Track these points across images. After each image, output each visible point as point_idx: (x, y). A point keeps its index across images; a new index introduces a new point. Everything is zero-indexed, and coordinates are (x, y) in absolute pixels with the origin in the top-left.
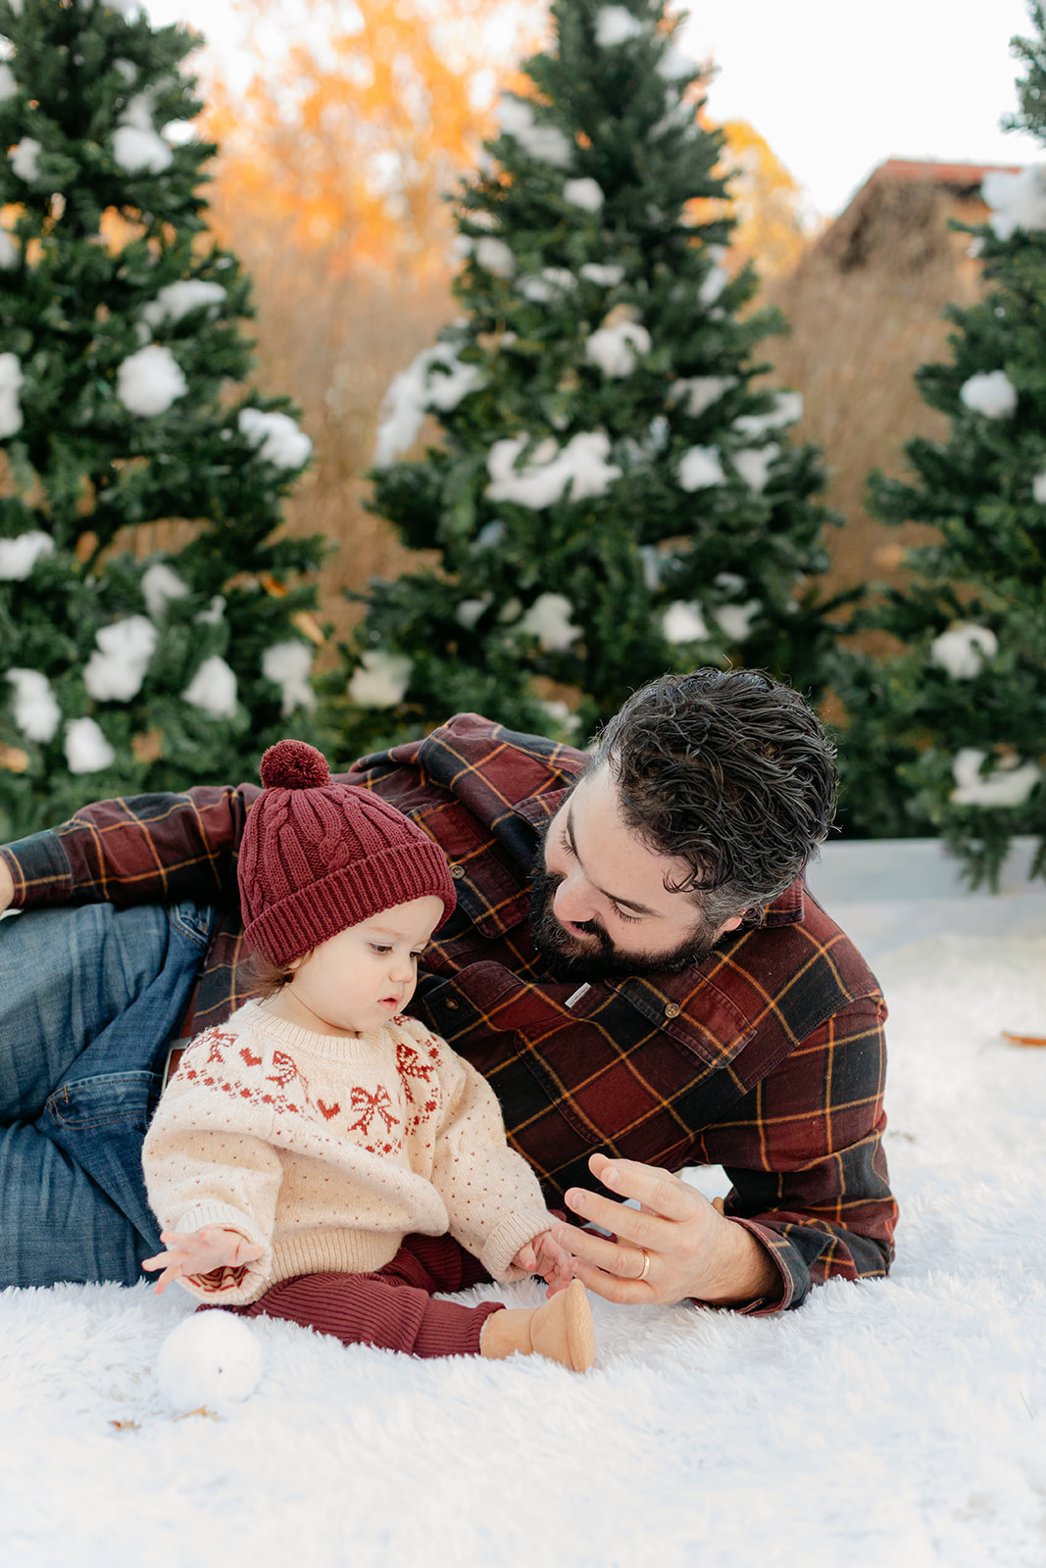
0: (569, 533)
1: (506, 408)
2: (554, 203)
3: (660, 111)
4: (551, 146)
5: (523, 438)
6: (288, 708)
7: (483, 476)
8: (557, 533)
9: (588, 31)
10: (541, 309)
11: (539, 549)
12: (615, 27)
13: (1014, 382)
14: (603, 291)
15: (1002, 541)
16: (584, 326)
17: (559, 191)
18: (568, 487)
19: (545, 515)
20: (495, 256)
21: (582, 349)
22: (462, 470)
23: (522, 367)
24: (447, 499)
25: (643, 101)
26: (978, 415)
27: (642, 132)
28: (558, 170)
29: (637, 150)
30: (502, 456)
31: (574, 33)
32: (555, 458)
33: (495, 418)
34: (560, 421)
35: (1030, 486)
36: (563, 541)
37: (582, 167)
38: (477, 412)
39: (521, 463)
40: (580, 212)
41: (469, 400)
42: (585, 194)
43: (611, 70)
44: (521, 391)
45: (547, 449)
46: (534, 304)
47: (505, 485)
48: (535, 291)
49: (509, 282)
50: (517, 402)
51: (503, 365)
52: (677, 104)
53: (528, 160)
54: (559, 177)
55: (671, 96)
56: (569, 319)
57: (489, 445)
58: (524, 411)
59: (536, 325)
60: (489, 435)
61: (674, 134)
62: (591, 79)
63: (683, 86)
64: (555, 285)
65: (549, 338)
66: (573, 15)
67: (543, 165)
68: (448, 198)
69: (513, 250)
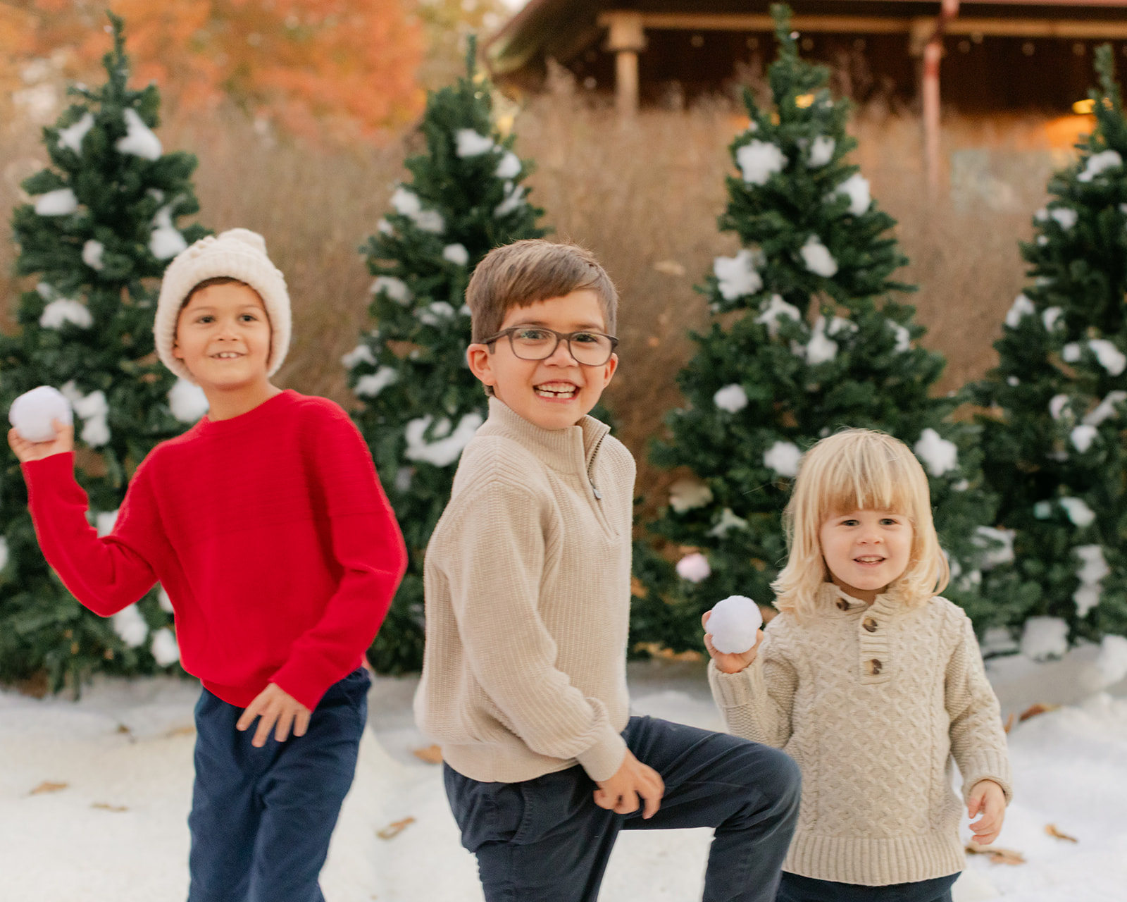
1: (414, 398)
2: (437, 260)
3: (501, 198)
4: (432, 222)
5: (428, 419)
7: (403, 444)
9: (452, 146)
10: (431, 332)
12: (470, 144)
13: (747, 393)
15: (745, 489)
16: (462, 343)
17: (440, 252)
20: (397, 290)
22: (390, 440)
23: (423, 370)
25: (492, 195)
26: (725, 412)
27: (491, 213)
28: (439, 237)
29: (487, 223)
30: (415, 430)
31: (442, 148)
32: (450, 433)
33: (406, 404)
34: (452, 409)
35: (760, 457)
37: (451, 236)
38: (394, 399)
39: (429, 437)
40: (453, 265)
41: (387, 391)
42: (457, 254)
43: (469, 173)
44: (423, 386)
45: (443, 426)
46: (428, 327)
47: (418, 449)
48: (427, 319)
49: (408, 310)
50: (421, 393)
51: (410, 370)
52: (513, 191)
53: (419, 232)
54: (439, 244)
55: (508, 187)
56: (452, 338)
57: (405, 422)
58: (426, 400)
59: (429, 343)
60: (403, 415)
61: (513, 214)
62: (455, 175)
63: (516, 180)
64: (441, 317)
65: (440, 351)
66: (441, 137)
67: (428, 235)
68: (362, 250)
69: (410, 286)
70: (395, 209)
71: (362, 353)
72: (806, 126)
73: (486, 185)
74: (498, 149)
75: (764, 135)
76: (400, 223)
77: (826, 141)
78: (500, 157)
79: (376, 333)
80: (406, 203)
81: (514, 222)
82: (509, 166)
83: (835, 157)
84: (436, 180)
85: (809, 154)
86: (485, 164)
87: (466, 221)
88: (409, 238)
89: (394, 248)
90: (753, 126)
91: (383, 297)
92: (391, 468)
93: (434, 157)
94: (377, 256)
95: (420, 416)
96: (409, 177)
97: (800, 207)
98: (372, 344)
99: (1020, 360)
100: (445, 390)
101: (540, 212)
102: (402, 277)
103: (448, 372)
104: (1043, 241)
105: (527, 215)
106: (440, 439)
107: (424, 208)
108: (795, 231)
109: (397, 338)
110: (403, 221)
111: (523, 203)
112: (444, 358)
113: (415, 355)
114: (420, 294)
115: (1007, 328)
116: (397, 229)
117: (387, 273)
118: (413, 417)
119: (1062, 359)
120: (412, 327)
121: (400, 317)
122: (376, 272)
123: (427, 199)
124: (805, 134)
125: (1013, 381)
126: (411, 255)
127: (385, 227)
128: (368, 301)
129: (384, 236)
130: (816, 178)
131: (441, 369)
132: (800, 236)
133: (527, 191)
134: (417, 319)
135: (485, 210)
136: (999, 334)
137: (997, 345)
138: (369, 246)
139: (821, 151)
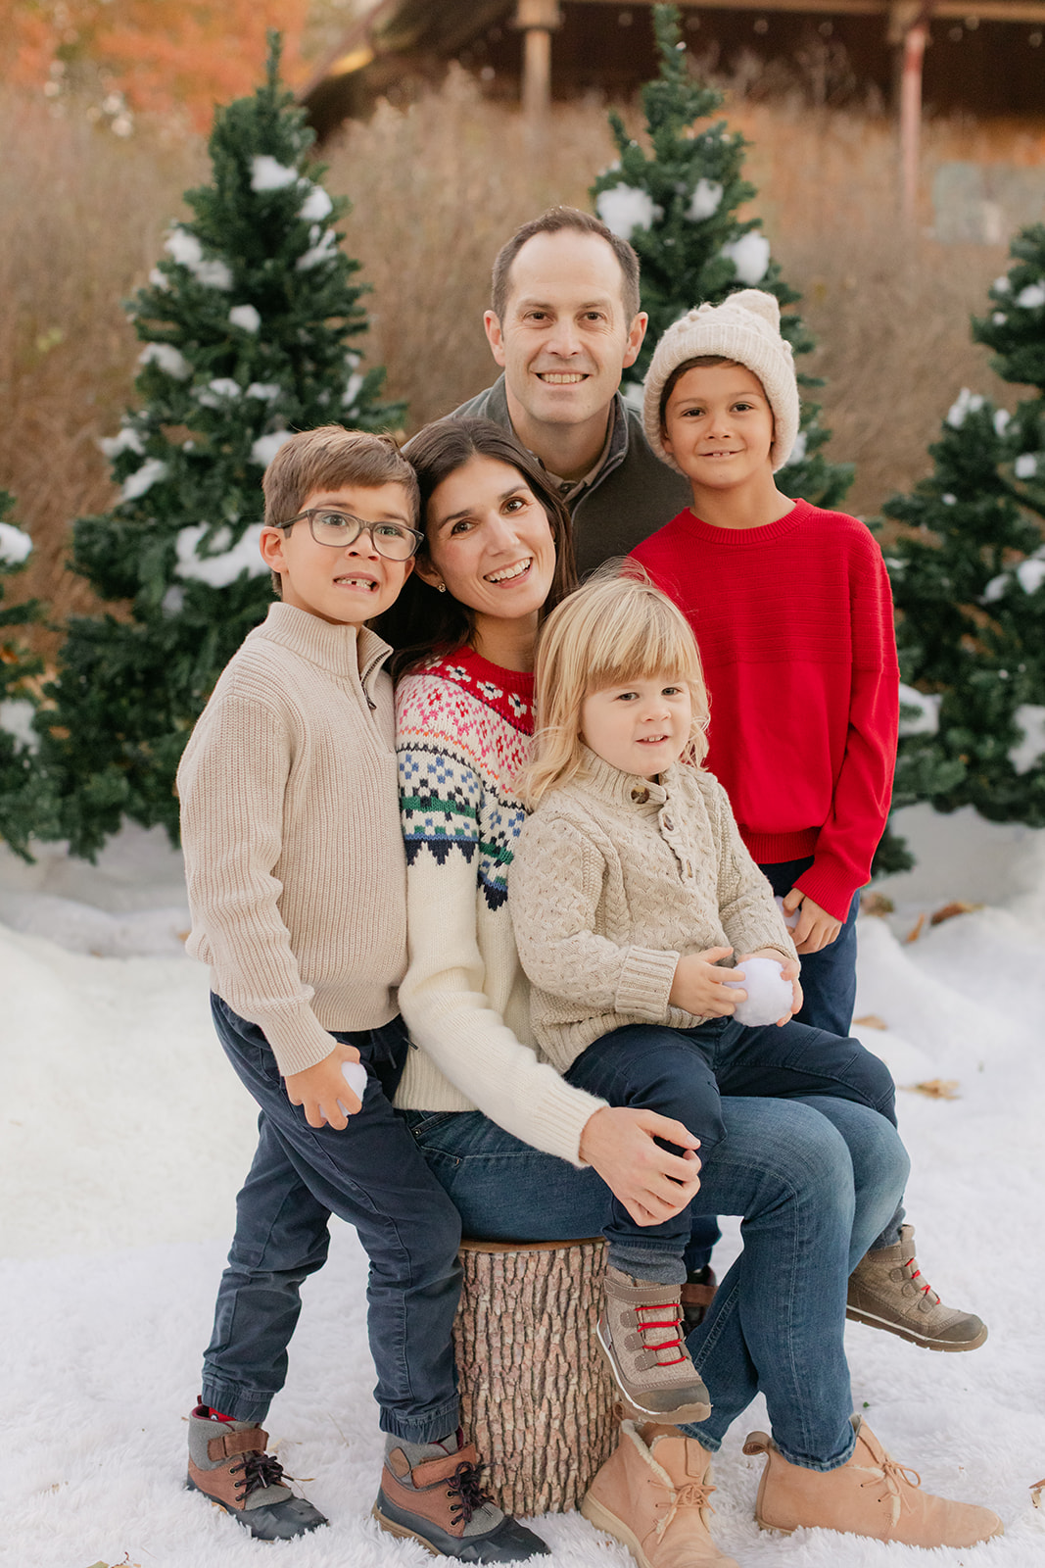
0: (244, 605)
1: (188, 500)
2: (222, 326)
3: (305, 246)
4: (217, 275)
5: (204, 528)
6: (18, 747)
7: (171, 557)
8: (234, 605)
9: (246, 177)
10: (213, 417)
11: (220, 616)
12: (269, 175)
14: (262, 404)
16: (249, 432)
17: (227, 316)
18: (245, 573)
19: (225, 592)
20: (170, 360)
21: (249, 452)
22: (155, 552)
23: (200, 464)
24: (142, 577)
25: (293, 242)
27: (292, 265)
28: (225, 294)
29: (287, 278)
30: (188, 540)
31: (232, 179)
32: (230, 548)
33: (177, 507)
34: (234, 517)
36: (239, 610)
37: (240, 294)
38: (163, 499)
39: (204, 551)
40: (241, 331)
41: (155, 489)
42: (246, 318)
43: (265, 213)
44: (199, 485)
45: (223, 537)
46: (206, 409)
47: (190, 566)
48: (207, 400)
49: (185, 385)
50: (196, 494)
51: (184, 466)
52: (320, 239)
53: (199, 288)
54: (224, 303)
55: (315, 232)
56: (237, 425)
57: (175, 530)
58: (202, 503)
59: (209, 430)
60: (175, 521)
61: (318, 269)
62: (247, 216)
63: (324, 225)
64: (225, 398)
65: (220, 441)
66: (232, 164)
67: (212, 291)
68: (131, 307)
69: (187, 356)
70: (172, 258)
71: (129, 438)
72: (685, 167)
73: (287, 229)
74: (303, 183)
75: (633, 176)
76: (176, 276)
77: (712, 188)
78: (306, 193)
79: (144, 415)
80: (185, 249)
81: (320, 279)
82: (317, 205)
83: (722, 209)
84: (222, 220)
85: (688, 204)
86: (286, 202)
87: (256, 277)
88: (186, 295)
89: (169, 307)
90: (616, 165)
91: (153, 370)
92: (157, 588)
93: (222, 191)
94: (147, 317)
95: (195, 524)
96: (190, 216)
97: (671, 273)
98: (140, 428)
99: (960, 470)
100: (226, 493)
101: (354, 266)
102: (178, 344)
103: (229, 469)
104: (1000, 319)
105: (338, 269)
106: (217, 554)
107: (206, 258)
108: (663, 304)
109: (169, 422)
110: (182, 272)
111: (333, 252)
112: (227, 449)
113: (188, 446)
114: (199, 368)
115: (947, 427)
116: (171, 282)
117: (159, 340)
118: (185, 525)
119: (1013, 472)
120: (187, 410)
121: (173, 396)
122: (147, 337)
123: (210, 243)
124: (684, 177)
125: (950, 499)
126: (188, 317)
127: (159, 279)
128: (136, 373)
129: (157, 290)
130: (696, 236)
131: (222, 465)
132: (668, 310)
133: (339, 239)
134: (196, 400)
135: (282, 263)
136: (936, 436)
137: (932, 450)
138: (139, 303)
139: (705, 200)
